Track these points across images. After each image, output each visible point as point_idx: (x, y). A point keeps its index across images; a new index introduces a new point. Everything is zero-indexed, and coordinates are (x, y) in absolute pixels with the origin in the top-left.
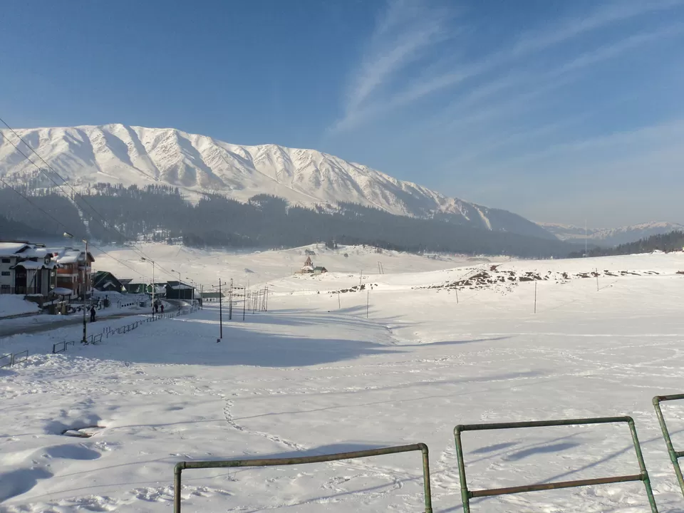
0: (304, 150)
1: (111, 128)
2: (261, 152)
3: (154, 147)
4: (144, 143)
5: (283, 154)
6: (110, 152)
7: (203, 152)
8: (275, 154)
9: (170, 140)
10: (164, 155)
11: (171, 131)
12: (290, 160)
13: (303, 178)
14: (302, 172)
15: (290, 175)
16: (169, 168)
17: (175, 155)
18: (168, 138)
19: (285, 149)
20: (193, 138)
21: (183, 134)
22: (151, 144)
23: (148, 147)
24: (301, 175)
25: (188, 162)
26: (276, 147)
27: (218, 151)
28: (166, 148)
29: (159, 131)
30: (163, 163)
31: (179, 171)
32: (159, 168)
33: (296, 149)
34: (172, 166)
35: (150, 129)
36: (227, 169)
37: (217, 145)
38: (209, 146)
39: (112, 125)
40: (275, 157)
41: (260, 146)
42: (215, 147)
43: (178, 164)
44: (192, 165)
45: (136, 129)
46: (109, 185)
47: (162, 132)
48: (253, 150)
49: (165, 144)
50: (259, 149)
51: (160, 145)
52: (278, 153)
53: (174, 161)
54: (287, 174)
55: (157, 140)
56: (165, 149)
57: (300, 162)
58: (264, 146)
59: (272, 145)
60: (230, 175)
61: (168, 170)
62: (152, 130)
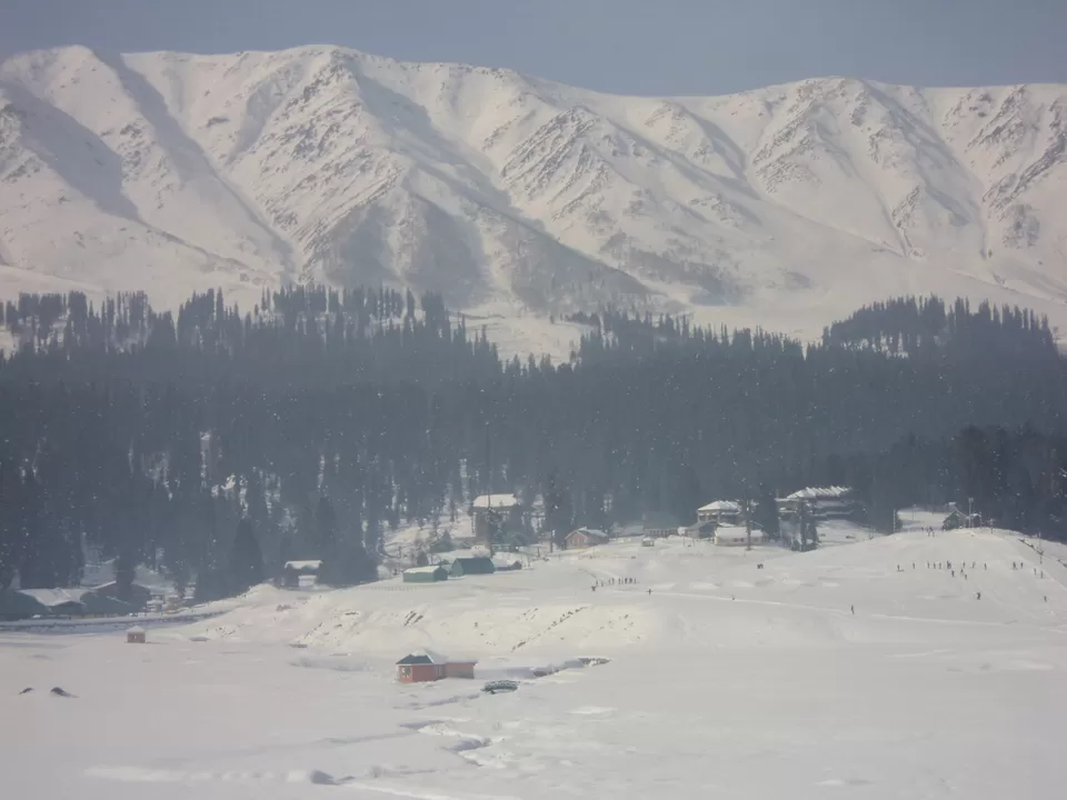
0: (1008, 91)
1: (35, 67)
2: (783, 118)
3: (247, 139)
4: (193, 121)
5: (903, 122)
6: (46, 171)
7: (490, 143)
8: (857, 121)
9: (322, 101)
10: (302, 168)
11: (319, 59)
12: (940, 146)
13: (1036, 226)
14: (1025, 198)
15: (960, 220)
16: (344, 223)
17: (364, 161)
18: (309, 92)
19: (905, 94)
20: (429, 84)
21: (385, 71)
22: (234, 126)
23: (215, 145)
24: (1022, 210)
25: (429, 187)
26: (856, 89)
27: (571, 128)
28: (308, 133)
29: (263, 66)
30: (308, 206)
31: (394, 238)
32: (285, 233)
33: (962, 92)
34: (357, 209)
35: (219, 58)
36: (635, 209)
37: (552, 102)
38: (517, 112)
39: (39, 56)
40: (858, 139)
41: (773, 93)
42: (548, 114)
43: (386, 201)
44: (453, 206)
45: (151, 64)
46: (78, 300)
47: (273, 68)
48: (737, 112)
49: (298, 118)
50: (769, 106)
51: (275, 126)
52: (876, 117)
53: (362, 189)
54: (945, 215)
55: (261, 104)
56: (306, 142)
57: (997, 150)
58: (792, 89)
59: (836, 82)
60: (650, 236)
61: (336, 233)
62: (231, 60)
